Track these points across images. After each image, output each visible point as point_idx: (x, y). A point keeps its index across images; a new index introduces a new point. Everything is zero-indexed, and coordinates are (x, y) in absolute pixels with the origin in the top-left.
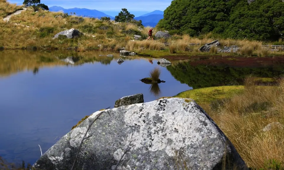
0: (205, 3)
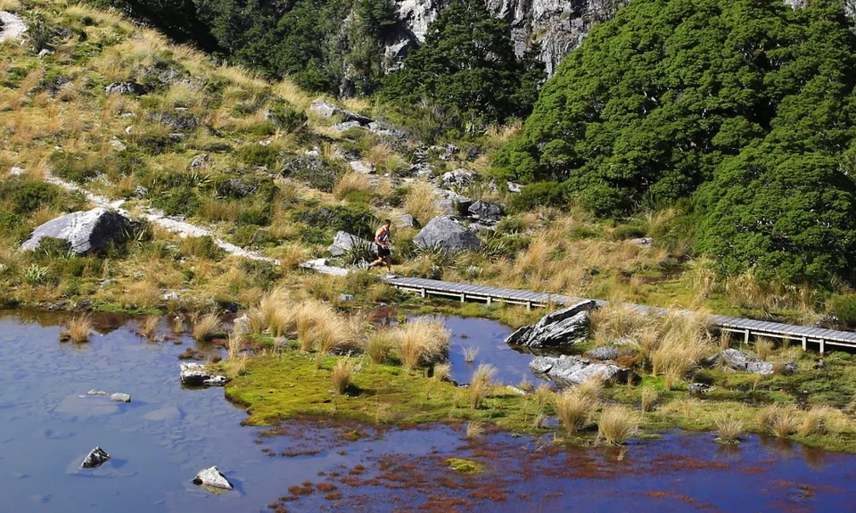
0: (683, 71)
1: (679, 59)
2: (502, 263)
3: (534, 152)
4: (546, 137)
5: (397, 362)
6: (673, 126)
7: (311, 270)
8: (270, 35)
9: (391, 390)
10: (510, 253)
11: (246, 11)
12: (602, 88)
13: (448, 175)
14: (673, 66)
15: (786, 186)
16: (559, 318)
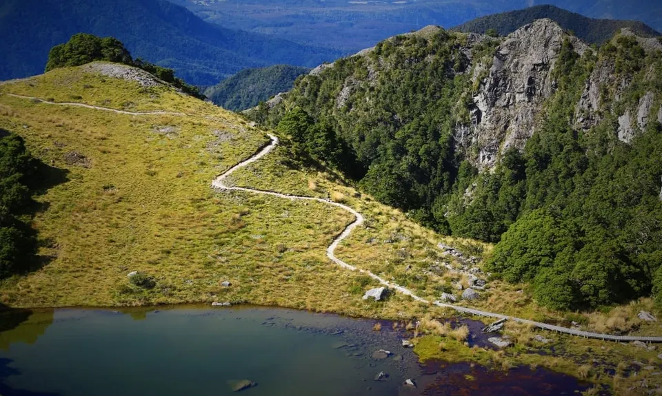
0: (533, 244)
1: (531, 241)
2: (484, 302)
3: (494, 264)
4: (496, 261)
5: (455, 339)
6: (529, 259)
7: (435, 305)
8: (434, 106)
9: (453, 350)
10: (486, 299)
11: (426, 99)
12: (512, 248)
13: (472, 269)
14: (530, 242)
15: (556, 285)
16: (497, 324)
